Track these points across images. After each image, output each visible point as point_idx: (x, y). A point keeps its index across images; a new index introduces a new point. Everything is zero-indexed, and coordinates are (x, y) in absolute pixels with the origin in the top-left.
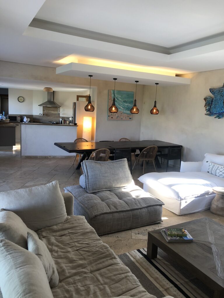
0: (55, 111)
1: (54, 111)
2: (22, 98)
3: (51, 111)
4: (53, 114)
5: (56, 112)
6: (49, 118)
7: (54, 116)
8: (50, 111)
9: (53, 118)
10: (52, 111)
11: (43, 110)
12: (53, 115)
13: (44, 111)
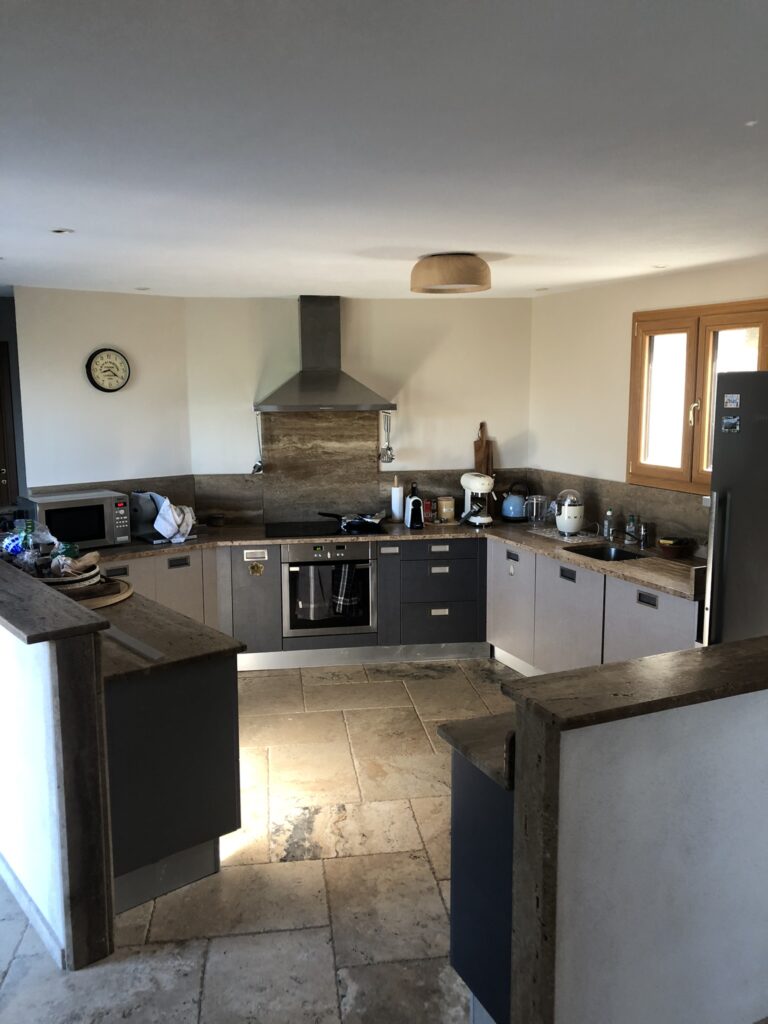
0: (351, 438)
1: (340, 438)
2: (118, 361)
3: (319, 442)
4: (332, 462)
5: (353, 445)
6: (306, 487)
7: (341, 472)
8: (314, 437)
9: (337, 485)
10: (330, 440)
11: (268, 438)
12: (338, 464)
13: (274, 446)
